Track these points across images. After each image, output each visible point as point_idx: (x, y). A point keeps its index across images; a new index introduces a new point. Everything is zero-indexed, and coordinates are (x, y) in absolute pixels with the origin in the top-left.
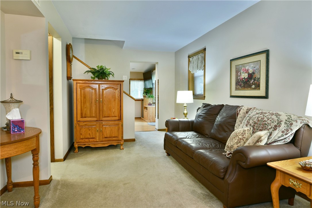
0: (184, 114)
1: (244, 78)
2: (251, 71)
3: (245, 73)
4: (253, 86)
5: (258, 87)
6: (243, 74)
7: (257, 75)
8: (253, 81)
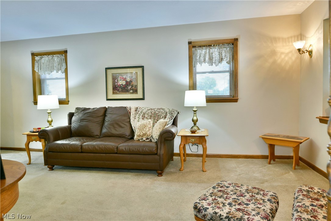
0: (48, 121)
1: (122, 84)
2: (128, 80)
3: (123, 80)
4: (131, 91)
5: (135, 91)
6: (121, 81)
7: (134, 83)
8: (130, 87)
